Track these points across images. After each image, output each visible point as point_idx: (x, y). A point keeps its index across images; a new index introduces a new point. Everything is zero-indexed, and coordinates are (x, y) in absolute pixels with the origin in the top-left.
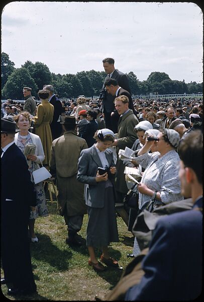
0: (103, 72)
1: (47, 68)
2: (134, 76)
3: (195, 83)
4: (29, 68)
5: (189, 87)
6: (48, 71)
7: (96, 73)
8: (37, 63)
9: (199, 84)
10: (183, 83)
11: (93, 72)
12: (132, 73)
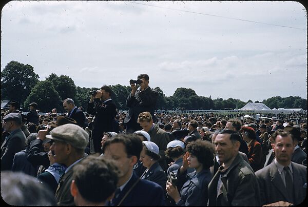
0: (129, 87)
1: (72, 81)
2: (161, 91)
3: (221, 99)
4: (54, 80)
5: (215, 103)
6: (73, 84)
7: (122, 87)
8: (62, 76)
9: (225, 101)
10: (210, 99)
11: (119, 86)
12: (158, 88)
